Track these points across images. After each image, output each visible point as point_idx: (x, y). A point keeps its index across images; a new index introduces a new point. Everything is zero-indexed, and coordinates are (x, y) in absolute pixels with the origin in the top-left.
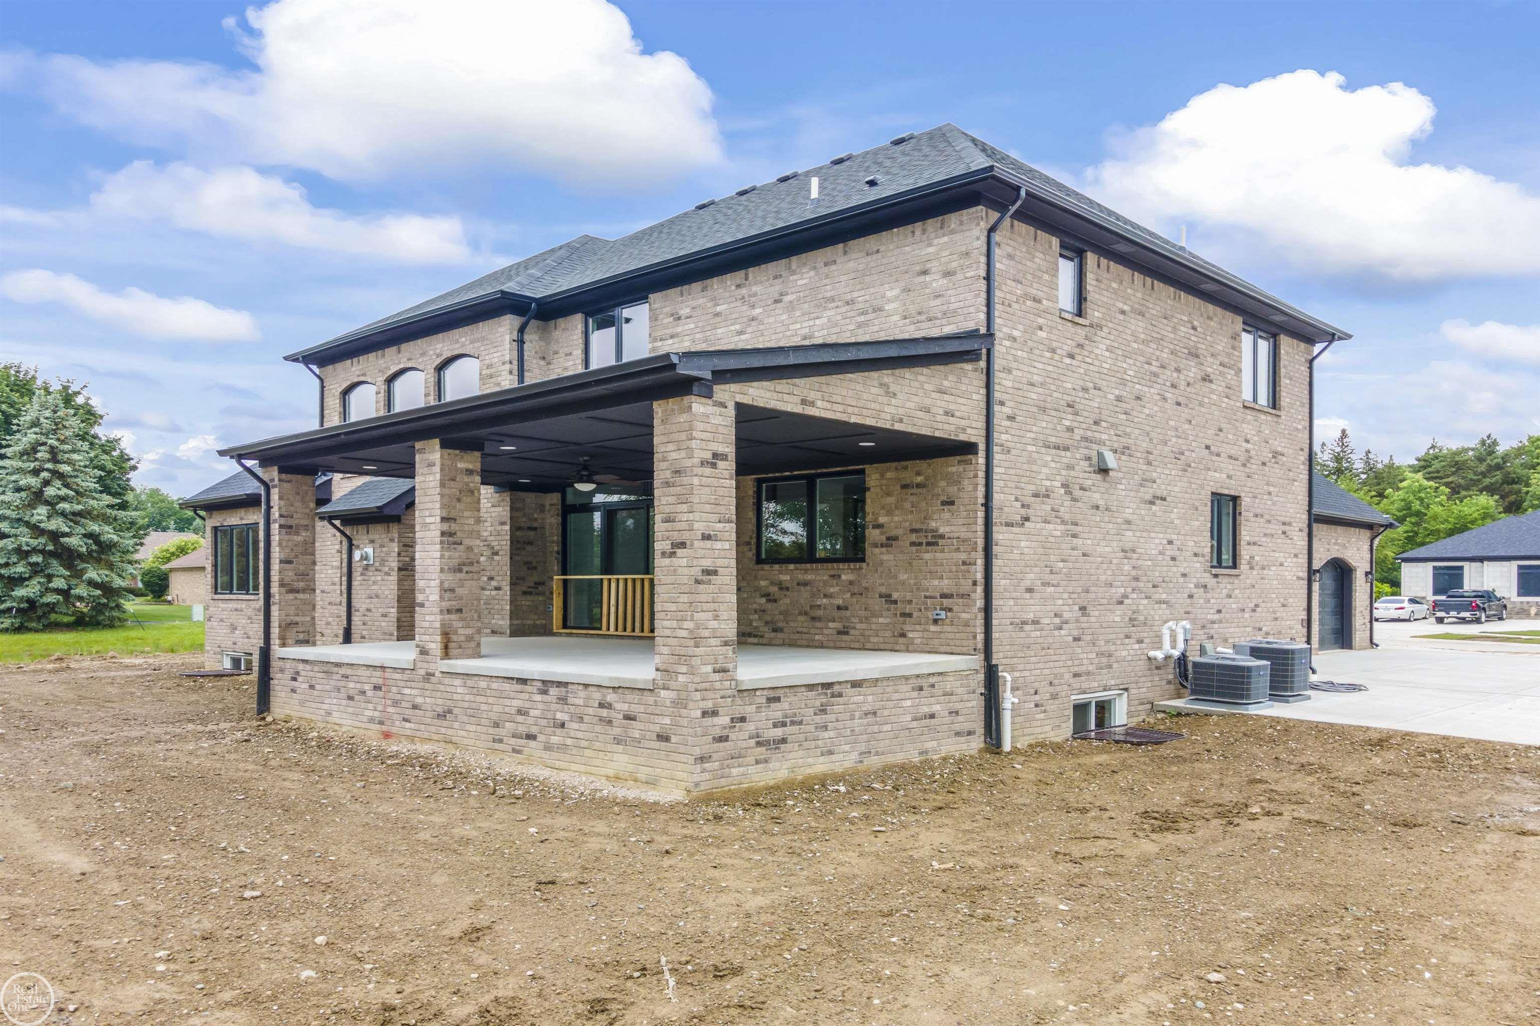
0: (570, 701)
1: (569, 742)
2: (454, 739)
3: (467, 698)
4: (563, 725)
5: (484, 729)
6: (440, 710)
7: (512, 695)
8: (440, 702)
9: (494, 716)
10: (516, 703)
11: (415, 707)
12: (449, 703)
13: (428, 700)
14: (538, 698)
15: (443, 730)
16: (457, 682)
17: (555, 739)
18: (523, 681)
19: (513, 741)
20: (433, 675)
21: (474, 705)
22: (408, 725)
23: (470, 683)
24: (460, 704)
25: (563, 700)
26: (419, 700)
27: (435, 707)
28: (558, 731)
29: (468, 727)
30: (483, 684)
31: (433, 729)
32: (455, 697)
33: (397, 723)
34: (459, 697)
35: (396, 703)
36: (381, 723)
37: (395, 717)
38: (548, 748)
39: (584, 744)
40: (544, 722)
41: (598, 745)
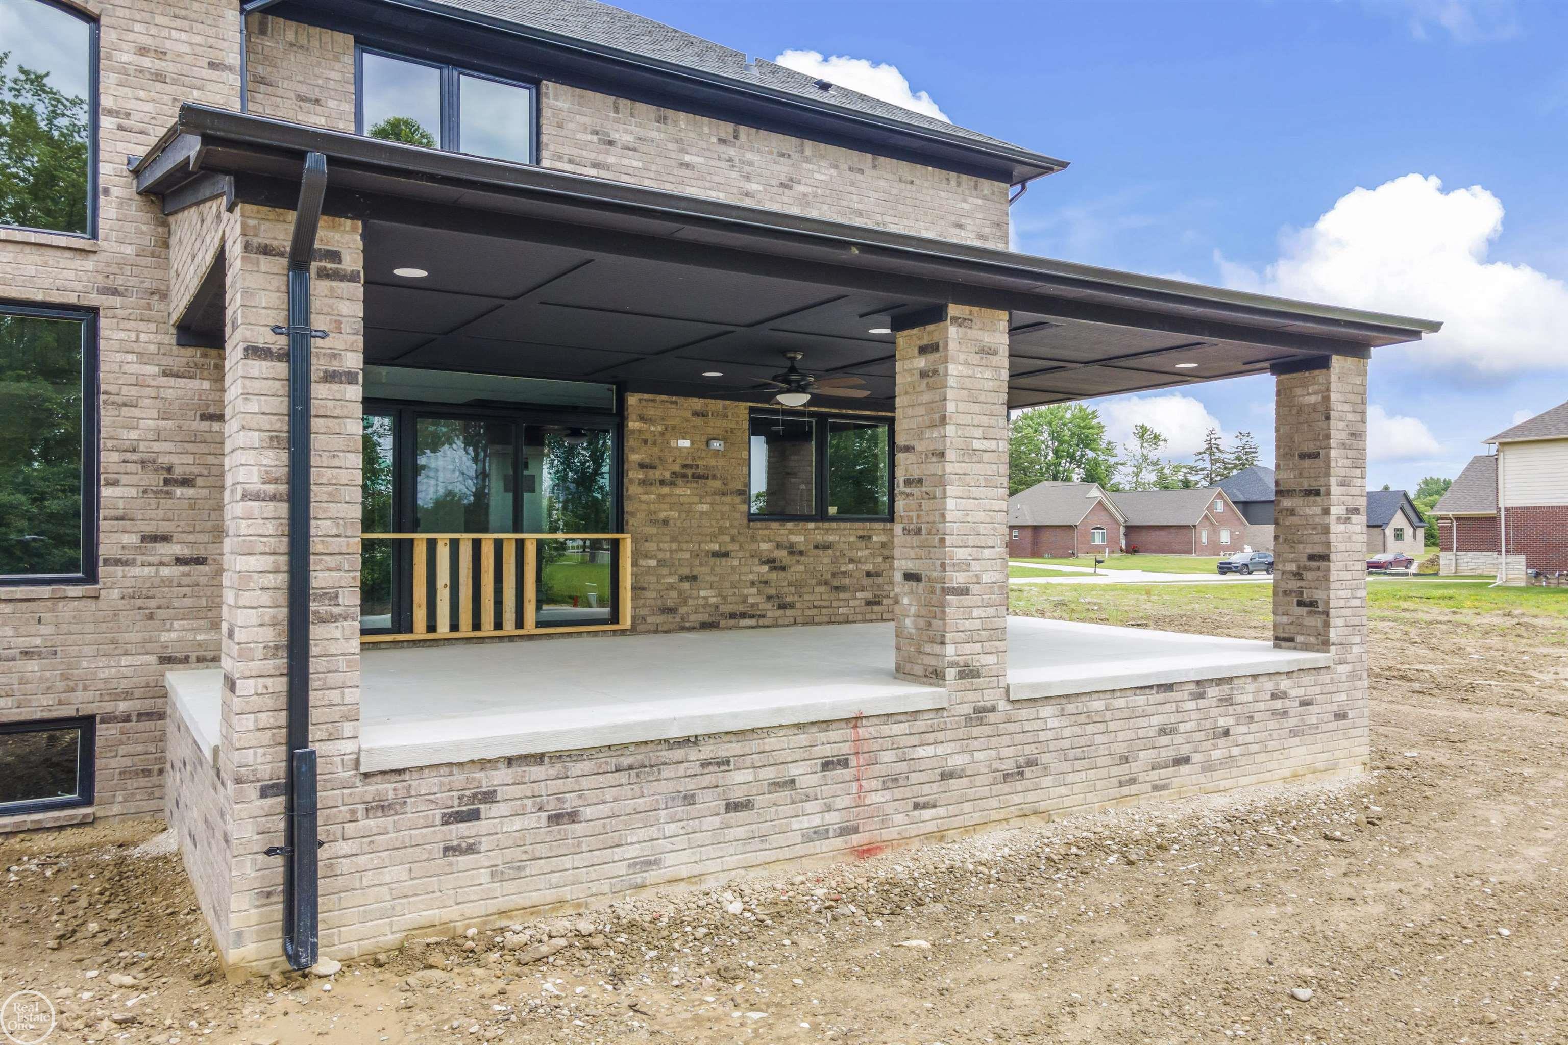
0: (1238, 699)
1: (1235, 751)
2: (1043, 806)
3: (1067, 732)
4: (1226, 733)
5: (1103, 773)
6: (1009, 765)
7: (1151, 710)
8: (1005, 752)
9: (1120, 748)
10: (1156, 720)
11: (946, 776)
12: (1028, 749)
13: (979, 756)
14: (1191, 705)
15: (1017, 799)
16: (1047, 711)
17: (1216, 754)
18: (1168, 687)
19: (1154, 775)
20: (993, 709)
21: (1081, 741)
22: (927, 814)
23: (1071, 708)
24: (1052, 746)
25: (1227, 701)
26: (957, 761)
27: (996, 765)
28: (1221, 742)
29: (1070, 778)
30: (1098, 705)
31: (994, 803)
32: (1042, 736)
33: (899, 818)
34: (1050, 735)
35: (891, 781)
36: (846, 831)
37: (889, 808)
38: (1207, 767)
39: (1254, 748)
40: (1200, 736)
41: (1272, 745)
